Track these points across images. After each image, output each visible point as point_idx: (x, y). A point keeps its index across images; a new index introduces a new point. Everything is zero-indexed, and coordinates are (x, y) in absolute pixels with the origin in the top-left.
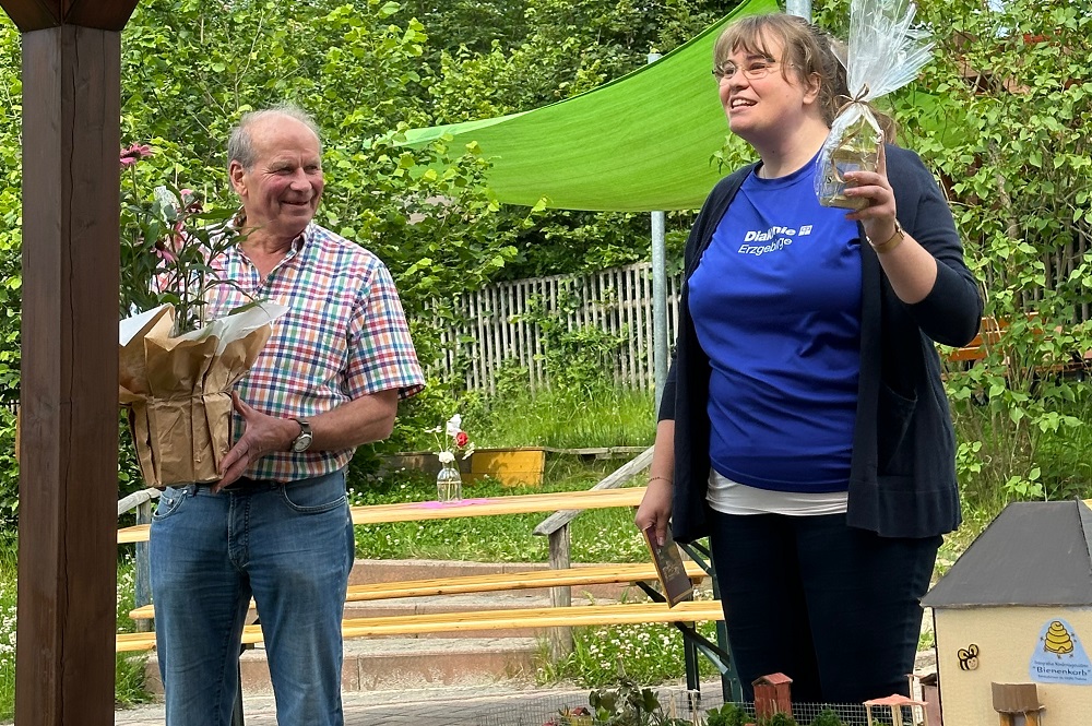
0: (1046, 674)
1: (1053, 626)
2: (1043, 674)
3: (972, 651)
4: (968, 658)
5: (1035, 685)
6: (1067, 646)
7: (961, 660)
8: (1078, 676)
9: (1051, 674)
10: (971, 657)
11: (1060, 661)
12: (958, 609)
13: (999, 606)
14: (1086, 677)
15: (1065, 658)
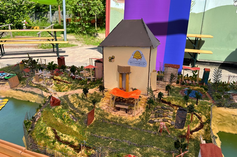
0: (133, 64)
1: (137, 52)
2: (132, 64)
3: (113, 57)
4: (111, 59)
5: (130, 67)
6: (140, 57)
7: (110, 59)
8: (142, 65)
9: (134, 64)
10: (112, 59)
11: (137, 61)
12: (110, 47)
13: (122, 46)
14: (144, 65)
15: (139, 60)
